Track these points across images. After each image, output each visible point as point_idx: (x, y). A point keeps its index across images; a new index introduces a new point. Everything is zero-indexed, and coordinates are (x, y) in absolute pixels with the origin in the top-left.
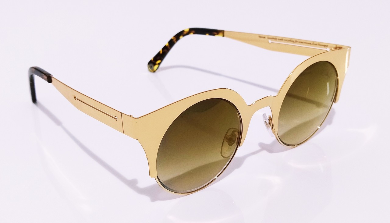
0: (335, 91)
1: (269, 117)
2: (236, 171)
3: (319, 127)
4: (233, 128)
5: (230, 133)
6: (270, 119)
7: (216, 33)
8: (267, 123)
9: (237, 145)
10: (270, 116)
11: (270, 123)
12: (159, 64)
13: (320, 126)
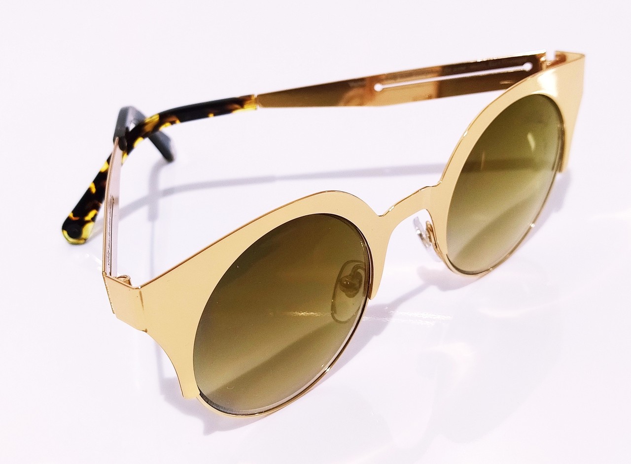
0: (559, 148)
1: (427, 226)
2: (375, 341)
3: (533, 225)
4: (352, 261)
5: (348, 271)
6: (430, 230)
7: (237, 106)
8: (424, 236)
9: (364, 298)
10: (428, 223)
11: (430, 238)
12: (93, 219)
13: (534, 222)
